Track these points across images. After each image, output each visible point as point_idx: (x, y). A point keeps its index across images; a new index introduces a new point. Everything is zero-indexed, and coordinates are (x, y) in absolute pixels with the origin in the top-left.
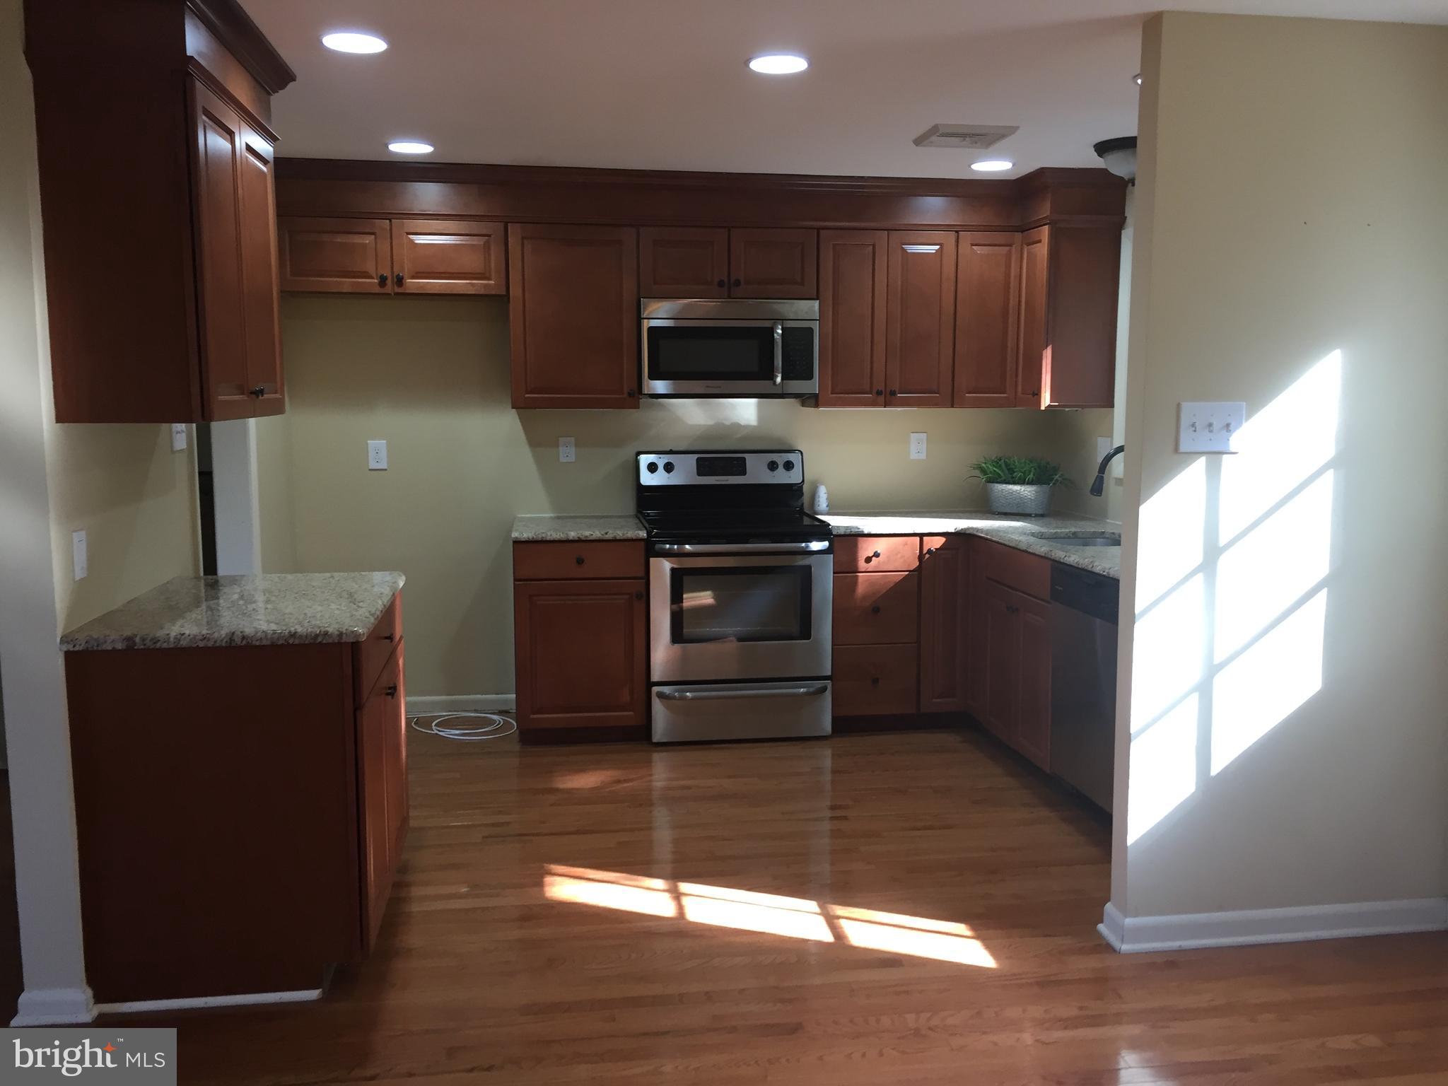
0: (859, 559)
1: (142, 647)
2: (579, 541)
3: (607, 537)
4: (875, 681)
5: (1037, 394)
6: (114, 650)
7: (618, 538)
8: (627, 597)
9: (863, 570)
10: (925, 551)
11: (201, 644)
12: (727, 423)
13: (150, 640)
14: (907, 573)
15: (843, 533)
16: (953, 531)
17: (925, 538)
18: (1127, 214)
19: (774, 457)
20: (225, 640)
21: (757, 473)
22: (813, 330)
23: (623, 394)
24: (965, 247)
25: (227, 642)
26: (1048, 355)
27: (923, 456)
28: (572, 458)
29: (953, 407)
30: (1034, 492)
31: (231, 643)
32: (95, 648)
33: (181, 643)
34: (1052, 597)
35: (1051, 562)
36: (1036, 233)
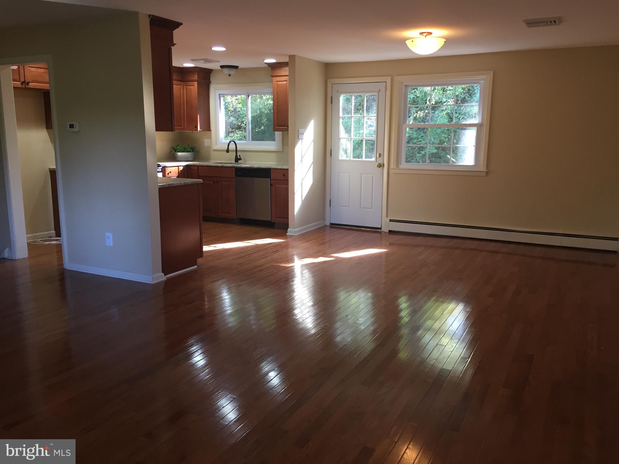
0: (167, 173)
9: (168, 177)
10: (179, 170)
14: (176, 177)
16: (185, 165)
18: (211, 80)
26: (199, 116)
30: (191, 154)
34: (235, 176)
35: (234, 168)
36: (191, 83)
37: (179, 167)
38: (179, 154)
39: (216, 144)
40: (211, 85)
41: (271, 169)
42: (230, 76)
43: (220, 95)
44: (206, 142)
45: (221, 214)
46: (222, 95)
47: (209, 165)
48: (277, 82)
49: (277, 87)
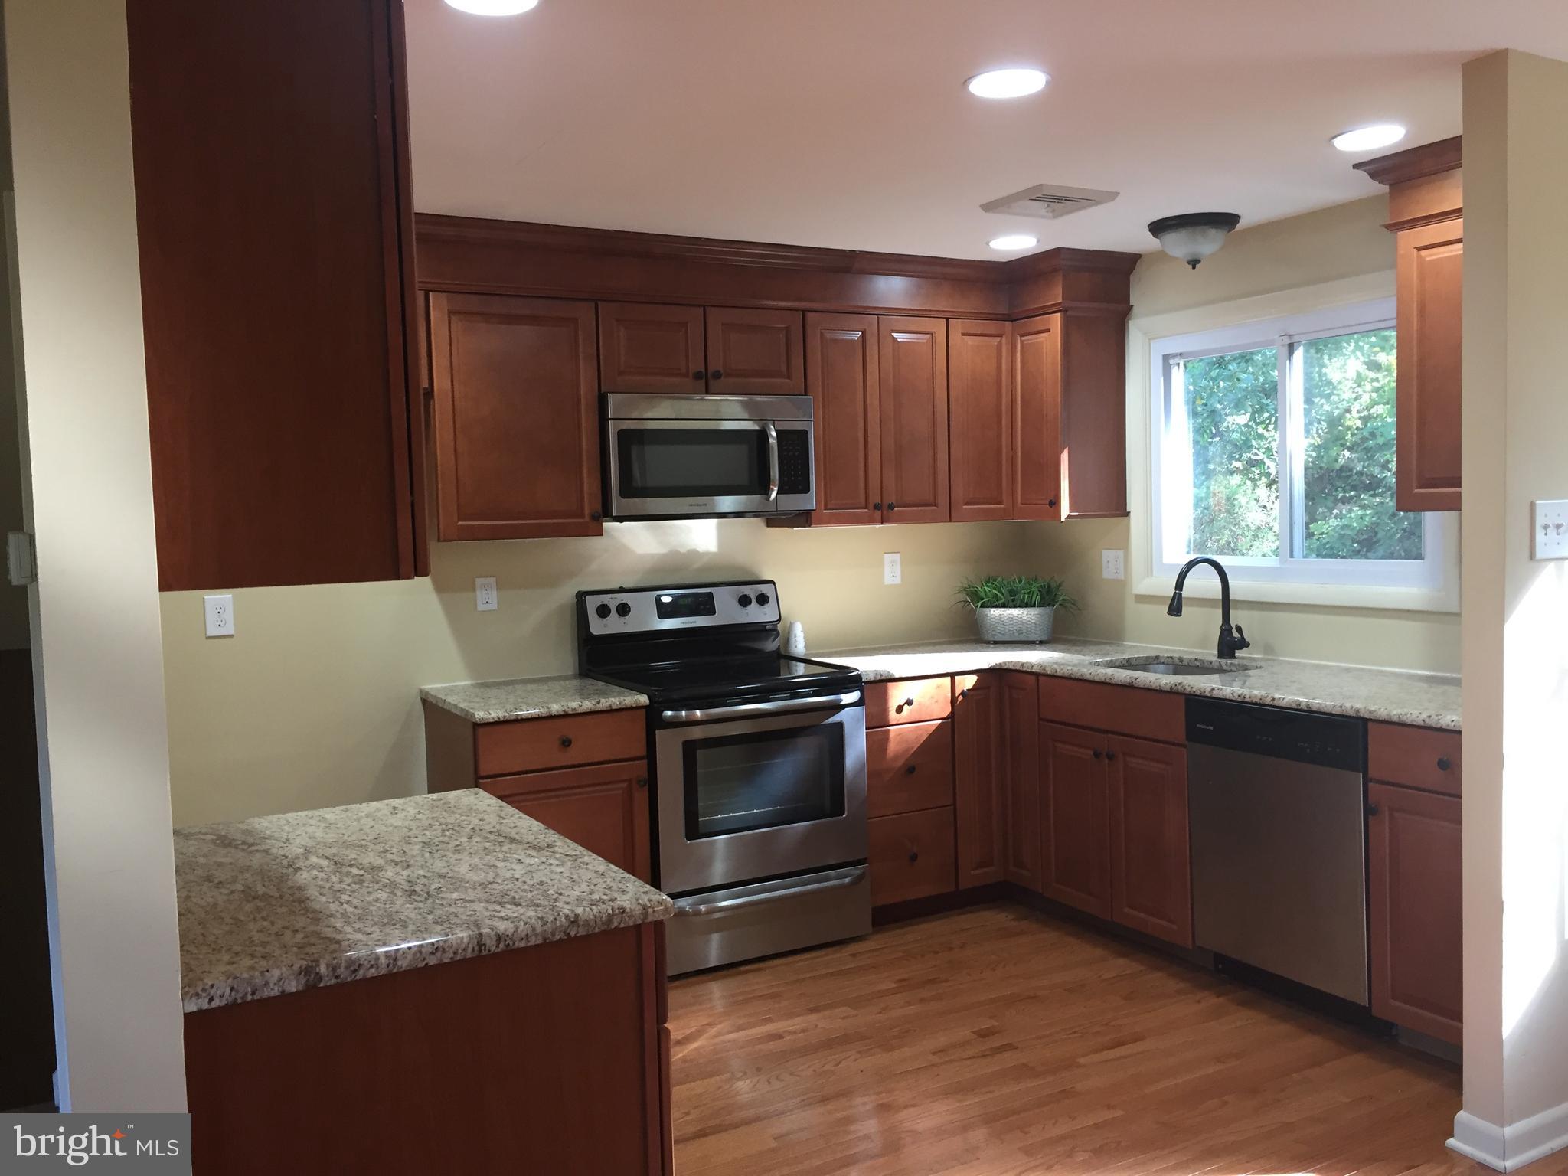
0: (890, 709)
1: (333, 981)
2: (565, 715)
3: (600, 707)
4: (914, 858)
5: (1055, 503)
6: (284, 996)
7: (614, 707)
8: (624, 785)
9: (895, 723)
10: (958, 692)
11: (432, 961)
12: (683, 550)
13: (347, 968)
14: (940, 721)
15: (872, 679)
16: (987, 667)
17: (956, 677)
18: (1133, 300)
19: (747, 590)
20: (471, 946)
21: (727, 612)
22: (807, 432)
23: (582, 516)
24: (956, 337)
25: (473, 950)
26: (1065, 457)
27: (898, 580)
28: (494, 606)
29: (950, 521)
30: (1038, 616)
31: (480, 951)
32: (249, 998)
33: (399, 963)
34: (1188, 738)
35: (1183, 697)
36: (1038, 322)
37: (957, 678)
38: (994, 613)
39: (1149, 571)
40: (1130, 322)
41: (1371, 720)
42: (1194, 267)
43: (1166, 358)
44: (1109, 561)
45: (1126, 910)
46: (1176, 360)
47: (1078, 676)
48: (1423, 253)
49: (1422, 278)
